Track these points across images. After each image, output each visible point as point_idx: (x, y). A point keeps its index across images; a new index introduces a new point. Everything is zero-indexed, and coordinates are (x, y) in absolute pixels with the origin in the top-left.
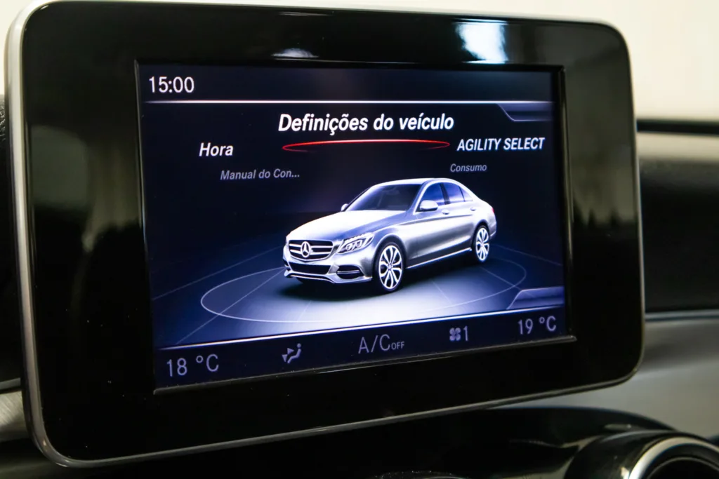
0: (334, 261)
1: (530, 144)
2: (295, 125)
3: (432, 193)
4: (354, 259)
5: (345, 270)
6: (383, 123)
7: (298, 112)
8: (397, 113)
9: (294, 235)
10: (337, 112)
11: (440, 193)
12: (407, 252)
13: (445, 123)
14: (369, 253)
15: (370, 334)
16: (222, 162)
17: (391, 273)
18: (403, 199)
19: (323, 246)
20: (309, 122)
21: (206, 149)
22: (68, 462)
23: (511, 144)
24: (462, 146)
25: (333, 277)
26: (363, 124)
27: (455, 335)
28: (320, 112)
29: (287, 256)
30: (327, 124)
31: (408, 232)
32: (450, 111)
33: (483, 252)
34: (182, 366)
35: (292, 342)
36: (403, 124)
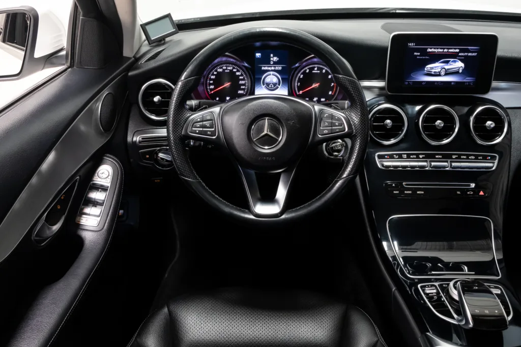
0: (433, 71)
1: (474, 54)
2: (430, 50)
3: (452, 62)
4: (437, 71)
5: (435, 72)
6: (446, 50)
7: (431, 48)
8: (448, 49)
9: (427, 66)
10: (438, 48)
11: (455, 62)
12: (446, 70)
13: (458, 50)
14: (439, 70)
15: (437, 82)
16: (418, 55)
17: (443, 73)
18: (447, 62)
19: (432, 68)
20: (433, 50)
21: (415, 54)
22: (389, 93)
23: (470, 54)
24: (460, 54)
25: (433, 73)
26: (442, 50)
27: (453, 83)
28: (435, 48)
29: (426, 69)
30: (436, 50)
31: (447, 67)
32: (458, 49)
33: (461, 71)
34: (407, 83)
35: (424, 82)
36: (449, 51)
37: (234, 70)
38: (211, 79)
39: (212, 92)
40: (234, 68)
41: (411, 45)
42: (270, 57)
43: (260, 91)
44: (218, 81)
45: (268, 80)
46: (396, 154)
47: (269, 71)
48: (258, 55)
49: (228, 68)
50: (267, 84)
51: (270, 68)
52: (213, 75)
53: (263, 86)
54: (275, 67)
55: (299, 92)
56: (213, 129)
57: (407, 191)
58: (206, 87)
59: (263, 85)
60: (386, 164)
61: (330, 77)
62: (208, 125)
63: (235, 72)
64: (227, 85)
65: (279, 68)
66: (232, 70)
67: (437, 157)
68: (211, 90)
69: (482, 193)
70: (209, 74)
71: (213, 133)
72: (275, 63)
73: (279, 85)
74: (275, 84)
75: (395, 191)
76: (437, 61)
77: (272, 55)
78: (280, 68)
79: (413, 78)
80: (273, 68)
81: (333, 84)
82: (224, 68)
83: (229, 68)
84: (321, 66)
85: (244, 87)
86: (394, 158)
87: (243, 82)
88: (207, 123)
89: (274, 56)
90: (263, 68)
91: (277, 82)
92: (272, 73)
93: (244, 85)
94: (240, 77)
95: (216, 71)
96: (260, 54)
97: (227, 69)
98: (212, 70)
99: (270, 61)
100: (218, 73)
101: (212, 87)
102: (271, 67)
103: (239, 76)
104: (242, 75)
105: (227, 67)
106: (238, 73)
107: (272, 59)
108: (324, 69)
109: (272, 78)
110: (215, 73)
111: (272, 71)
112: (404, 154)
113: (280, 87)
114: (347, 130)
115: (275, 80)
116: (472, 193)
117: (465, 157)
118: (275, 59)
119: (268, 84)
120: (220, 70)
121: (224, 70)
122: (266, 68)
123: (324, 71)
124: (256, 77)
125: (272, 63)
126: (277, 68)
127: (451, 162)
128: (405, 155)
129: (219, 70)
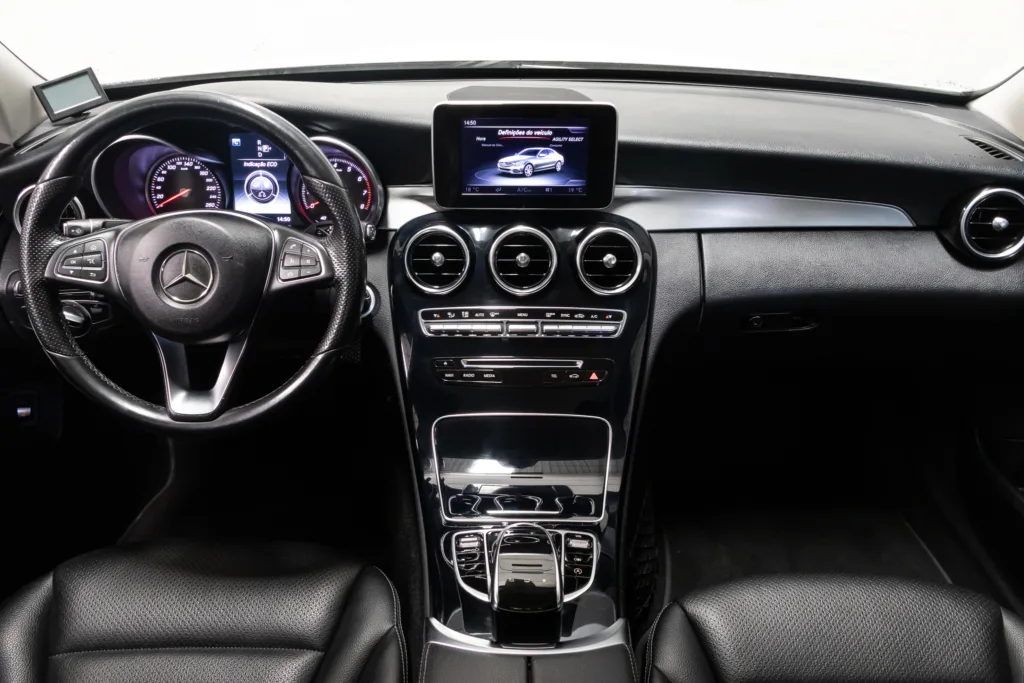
0: (512, 168)
1: (578, 139)
2: (503, 133)
3: (543, 152)
4: (518, 168)
5: (515, 171)
6: (529, 133)
7: (504, 130)
8: (533, 130)
9: (501, 160)
10: (515, 130)
11: (547, 152)
12: (534, 167)
13: (550, 133)
14: (522, 167)
15: (522, 187)
16: (483, 142)
17: (529, 171)
18: (534, 153)
19: (509, 164)
20: (507, 132)
21: (478, 139)
22: (441, 208)
23: (571, 139)
24: (554, 139)
25: (512, 172)
26: (523, 133)
27: (547, 190)
28: (510, 129)
29: (499, 166)
30: (513, 133)
31: (535, 161)
32: (551, 129)
33: (559, 169)
34: (470, 189)
35: (499, 187)
36: (536, 133)
37: (196, 168)
38: (157, 184)
39: (161, 205)
40: (195, 164)
41: (471, 123)
42: (257, 145)
43: (245, 205)
44: (170, 186)
45: (255, 185)
46: (452, 311)
47: (255, 169)
48: (236, 141)
49: (186, 164)
50: (254, 191)
51: (257, 165)
52: (160, 175)
53: (249, 196)
54: (266, 162)
55: (309, 205)
56: (99, 269)
57: (467, 373)
58: (150, 197)
59: (248, 192)
60: (434, 327)
61: (360, 179)
62: (92, 261)
63: (198, 171)
64: (184, 192)
65: (273, 163)
66: (193, 167)
67: (519, 315)
68: (159, 201)
69: (594, 377)
70: (153, 174)
71: (101, 276)
72: (266, 155)
73: (275, 193)
74: (268, 192)
75: (448, 373)
76: (518, 152)
77: (259, 142)
78: (275, 164)
79: (480, 181)
80: (262, 164)
81: (365, 192)
82: (180, 163)
83: (188, 164)
84: (344, 161)
85: (214, 197)
86: (447, 317)
87: (213, 188)
88: (91, 259)
89: (263, 144)
90: (246, 164)
91: (272, 188)
92: (261, 172)
93: (213, 193)
94: (208, 180)
95: (165, 168)
96: (239, 140)
97: (183, 166)
98: (157, 168)
99: (257, 152)
100: (169, 171)
101: (160, 196)
102: (260, 162)
103: (205, 177)
104: (209, 176)
105: (183, 161)
106: (203, 173)
107: (259, 148)
108: (349, 165)
109: (262, 181)
110: (164, 172)
111: (261, 168)
112: (465, 310)
113: (276, 196)
114: (323, 274)
115: (268, 185)
116: (577, 376)
117: (567, 315)
118: (266, 148)
119: (256, 192)
120: (173, 167)
121: (178, 167)
122: (251, 164)
123: (349, 169)
124: (236, 178)
125: (260, 155)
126: (269, 164)
127: (543, 323)
128: (467, 313)
129: (169, 168)
